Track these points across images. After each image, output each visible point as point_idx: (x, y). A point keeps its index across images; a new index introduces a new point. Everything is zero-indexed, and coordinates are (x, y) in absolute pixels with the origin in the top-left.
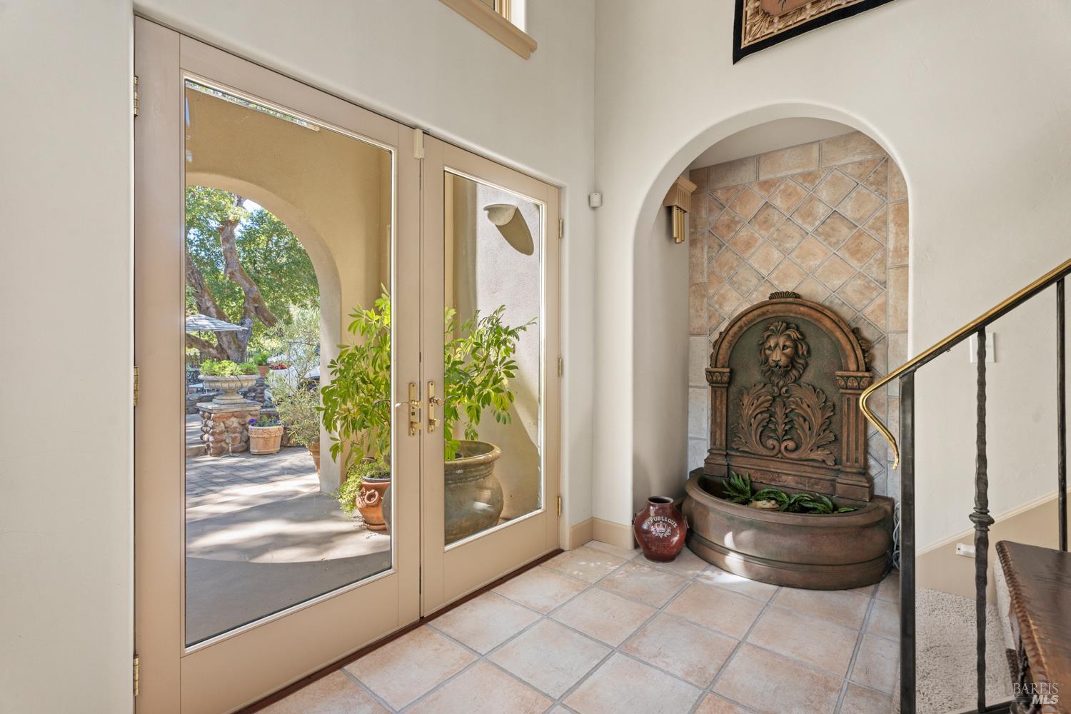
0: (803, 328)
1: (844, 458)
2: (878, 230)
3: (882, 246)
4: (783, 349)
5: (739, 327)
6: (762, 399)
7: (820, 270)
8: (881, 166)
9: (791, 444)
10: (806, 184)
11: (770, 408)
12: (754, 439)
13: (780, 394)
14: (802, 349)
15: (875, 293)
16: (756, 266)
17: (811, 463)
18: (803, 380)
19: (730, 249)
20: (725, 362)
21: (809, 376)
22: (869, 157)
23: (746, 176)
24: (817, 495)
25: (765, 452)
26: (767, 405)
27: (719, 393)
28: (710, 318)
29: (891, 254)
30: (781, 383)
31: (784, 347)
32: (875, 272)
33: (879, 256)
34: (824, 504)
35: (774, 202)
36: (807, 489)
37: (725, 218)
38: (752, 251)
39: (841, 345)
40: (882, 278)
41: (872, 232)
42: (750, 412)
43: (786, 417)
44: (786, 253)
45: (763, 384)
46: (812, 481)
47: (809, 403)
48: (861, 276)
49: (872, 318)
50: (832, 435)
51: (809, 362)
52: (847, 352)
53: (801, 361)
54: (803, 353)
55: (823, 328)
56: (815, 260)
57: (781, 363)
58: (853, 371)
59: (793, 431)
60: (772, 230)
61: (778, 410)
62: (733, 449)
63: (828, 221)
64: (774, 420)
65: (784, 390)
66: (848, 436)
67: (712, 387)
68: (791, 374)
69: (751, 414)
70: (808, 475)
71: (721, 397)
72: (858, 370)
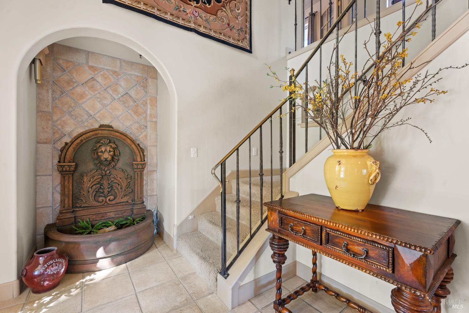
0: (117, 142)
1: (136, 198)
2: (144, 105)
3: (145, 112)
4: (109, 153)
5: (80, 140)
6: (95, 178)
7: (121, 117)
8: (145, 80)
9: (112, 197)
10: (114, 76)
11: (101, 182)
12: (92, 198)
13: (106, 174)
14: (117, 153)
15: (143, 130)
16: (87, 109)
17: (122, 204)
18: (117, 167)
19: (70, 96)
20: (71, 159)
21: (120, 165)
22: (141, 75)
23: (80, 59)
24: (125, 217)
25: (98, 204)
26: (98, 180)
27: (67, 177)
28: (54, 133)
29: (148, 116)
30: (106, 169)
31: (110, 151)
32: (143, 122)
33: (144, 116)
34: (130, 220)
35: (97, 79)
36: (120, 216)
37: (65, 77)
38: (84, 100)
39: (134, 151)
40: (145, 125)
41: (142, 106)
42: (88, 186)
43: (109, 185)
44: (104, 106)
45: (96, 170)
46: (123, 211)
47: (120, 177)
48: (138, 122)
49: (142, 140)
50: (131, 189)
51: (120, 158)
52: (137, 154)
53: (117, 158)
54: (117, 154)
55: (126, 143)
56: (119, 112)
57: (108, 159)
58: (139, 162)
59: (112, 191)
60: (96, 92)
61: (105, 182)
62: (77, 207)
63: (124, 96)
64: (103, 187)
65: (108, 172)
66: (138, 189)
67: (61, 174)
68: (111, 164)
69: (89, 187)
70: (121, 209)
71: (69, 180)
72: (141, 161)
